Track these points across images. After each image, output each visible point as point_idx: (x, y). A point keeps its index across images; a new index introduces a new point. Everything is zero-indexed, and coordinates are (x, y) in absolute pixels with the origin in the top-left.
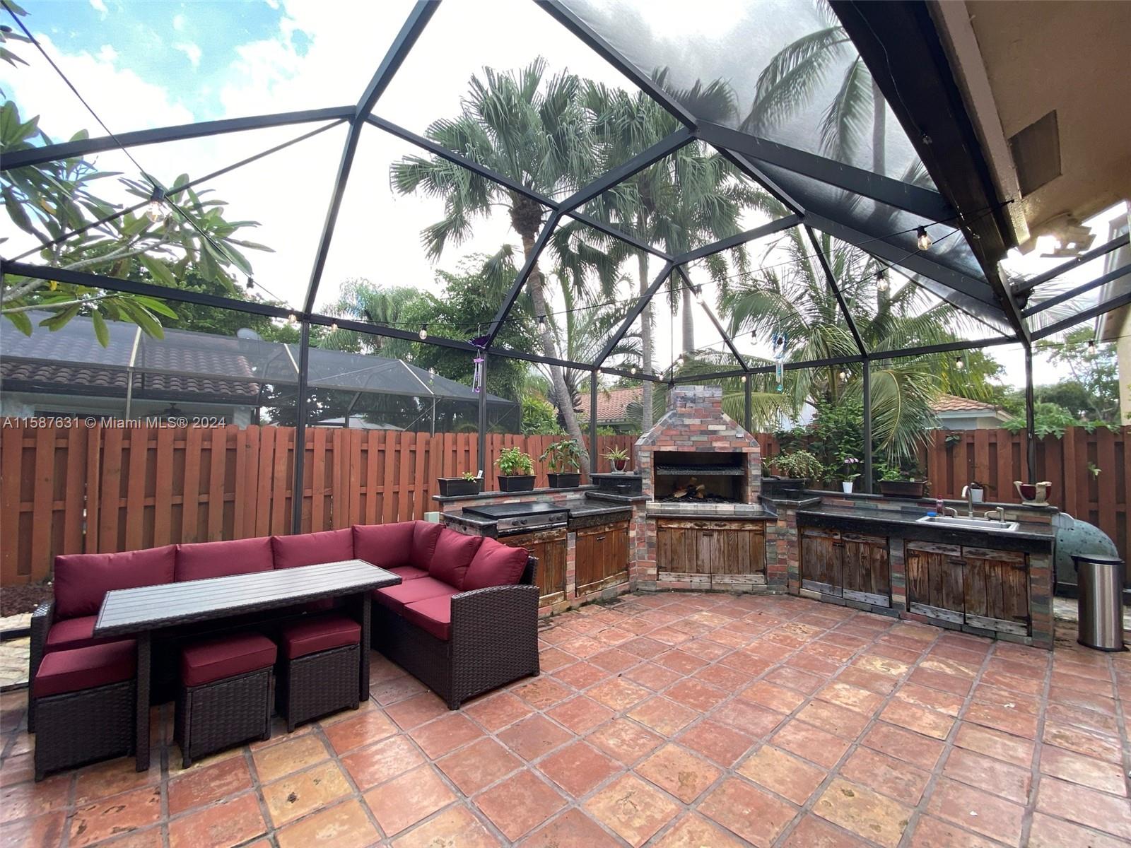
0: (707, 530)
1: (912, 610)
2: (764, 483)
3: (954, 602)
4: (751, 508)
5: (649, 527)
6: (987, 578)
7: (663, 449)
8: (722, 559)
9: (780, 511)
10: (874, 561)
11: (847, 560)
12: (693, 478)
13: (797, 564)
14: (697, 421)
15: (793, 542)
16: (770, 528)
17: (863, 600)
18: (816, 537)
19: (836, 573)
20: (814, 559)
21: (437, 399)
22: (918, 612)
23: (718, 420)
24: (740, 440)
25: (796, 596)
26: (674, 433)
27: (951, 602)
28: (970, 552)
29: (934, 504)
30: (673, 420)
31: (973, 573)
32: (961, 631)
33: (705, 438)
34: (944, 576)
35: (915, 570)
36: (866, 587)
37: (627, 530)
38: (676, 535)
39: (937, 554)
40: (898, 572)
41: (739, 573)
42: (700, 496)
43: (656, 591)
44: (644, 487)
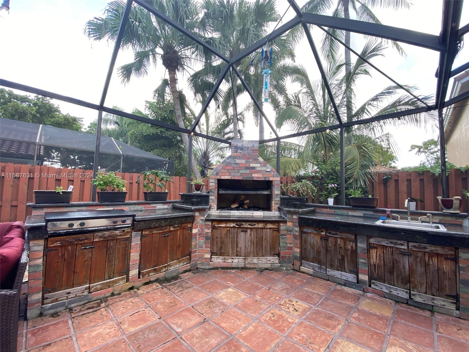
0: (244, 228)
1: (372, 286)
2: (282, 199)
3: (402, 282)
4: (274, 214)
5: (207, 227)
6: (427, 265)
7: (223, 178)
8: (252, 247)
9: (289, 216)
10: (347, 250)
11: (329, 249)
12: (242, 196)
13: (298, 250)
14: (243, 161)
15: (296, 235)
16: (282, 227)
17: (339, 276)
18: (310, 233)
19: (322, 257)
20: (309, 247)
21: (123, 157)
22: (376, 288)
23: (256, 160)
24: (268, 173)
25: (298, 271)
26: (230, 168)
27: (400, 282)
28: (414, 246)
29: (385, 212)
30: (229, 160)
31: (416, 262)
32: (407, 303)
33: (248, 171)
34: (394, 263)
35: (375, 258)
36: (341, 268)
37: (191, 229)
38: (224, 231)
39: (390, 247)
40: (362, 259)
41: (263, 256)
42: (246, 206)
43: (209, 269)
44: (210, 201)
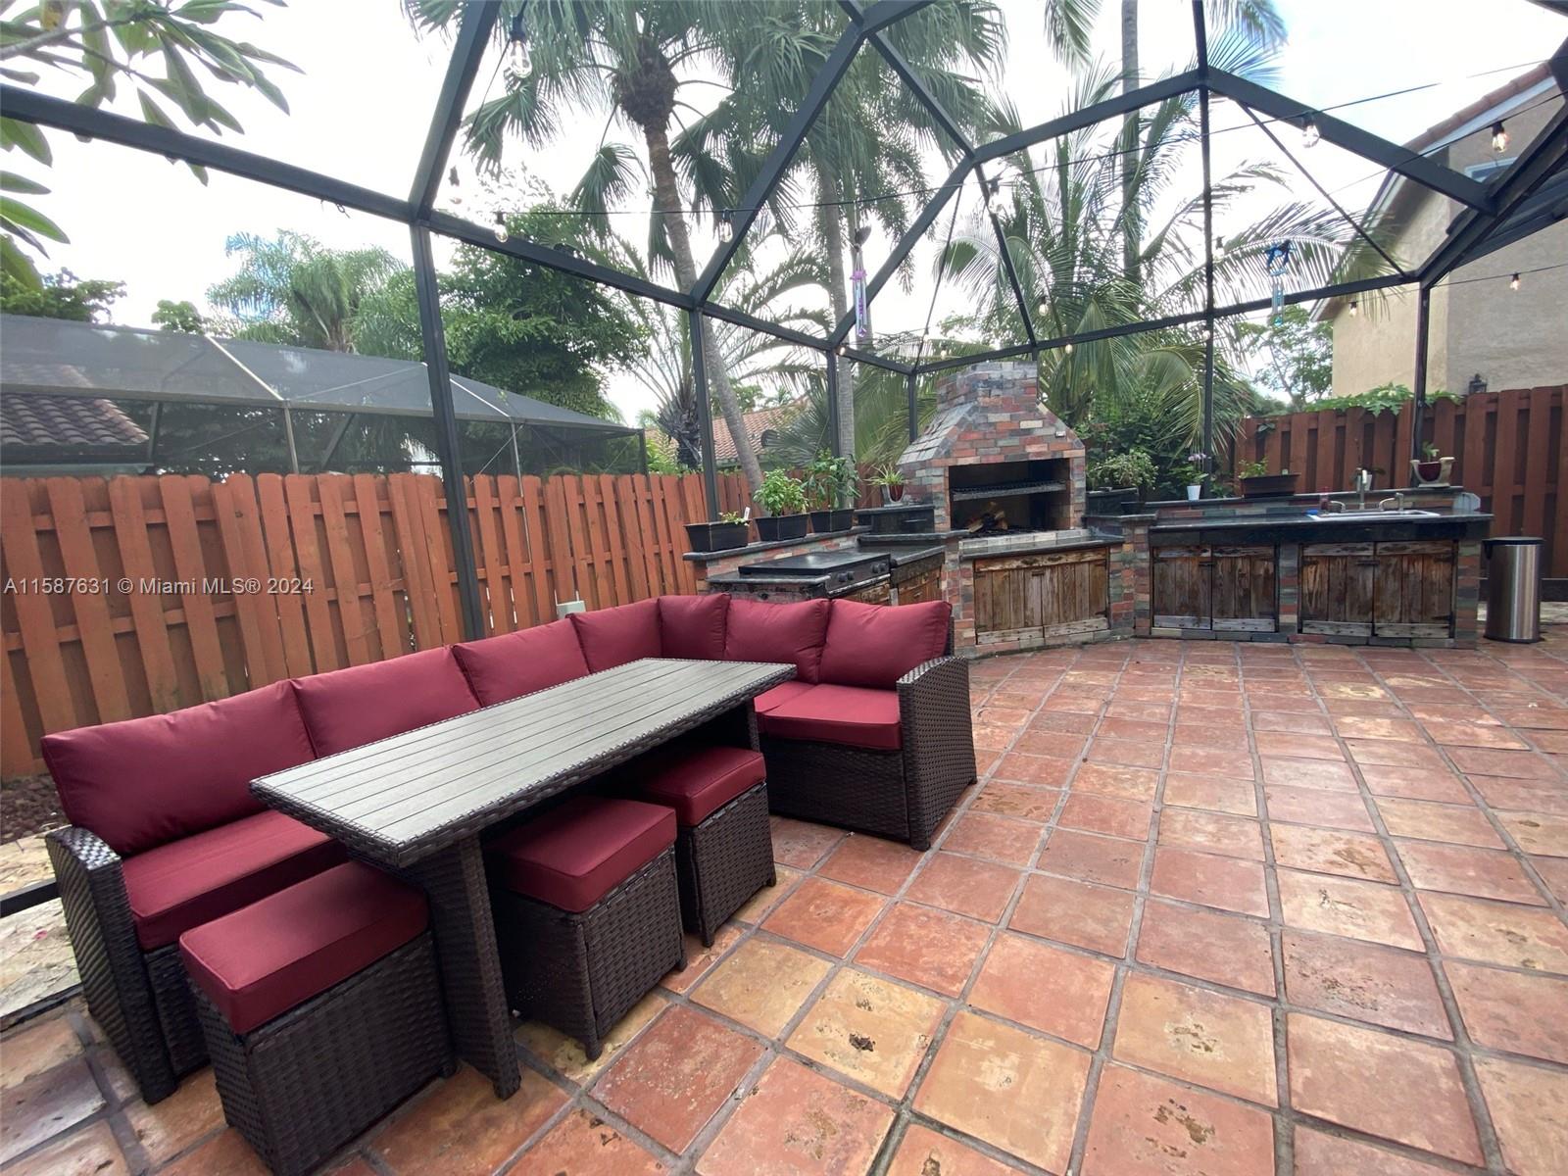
0: (1039, 567)
1: (1305, 630)
2: (1089, 498)
3: (1359, 613)
4: (1075, 534)
5: (964, 574)
6: (1403, 577)
7: (962, 462)
8: (1056, 605)
9: (1126, 531)
10: (1254, 577)
11: (1218, 582)
12: (992, 503)
13: (1147, 597)
14: (1005, 417)
15: (1143, 569)
16: (1115, 555)
17: (1239, 628)
18: (1175, 558)
19: (1202, 601)
20: (1170, 586)
21: (517, 425)
22: (1312, 631)
23: (1032, 413)
24: (1059, 440)
25: (1147, 638)
26: (975, 436)
27: (1356, 611)
28: (1386, 549)
29: (1317, 499)
30: (974, 417)
31: (1387, 575)
32: (1367, 644)
33: (1015, 441)
34: (1349, 583)
35: (1311, 580)
36: (1243, 612)
37: (939, 580)
38: (998, 580)
39: (1342, 557)
40: (1287, 587)
41: (1076, 619)
43: (976, 659)
44: (936, 521)
